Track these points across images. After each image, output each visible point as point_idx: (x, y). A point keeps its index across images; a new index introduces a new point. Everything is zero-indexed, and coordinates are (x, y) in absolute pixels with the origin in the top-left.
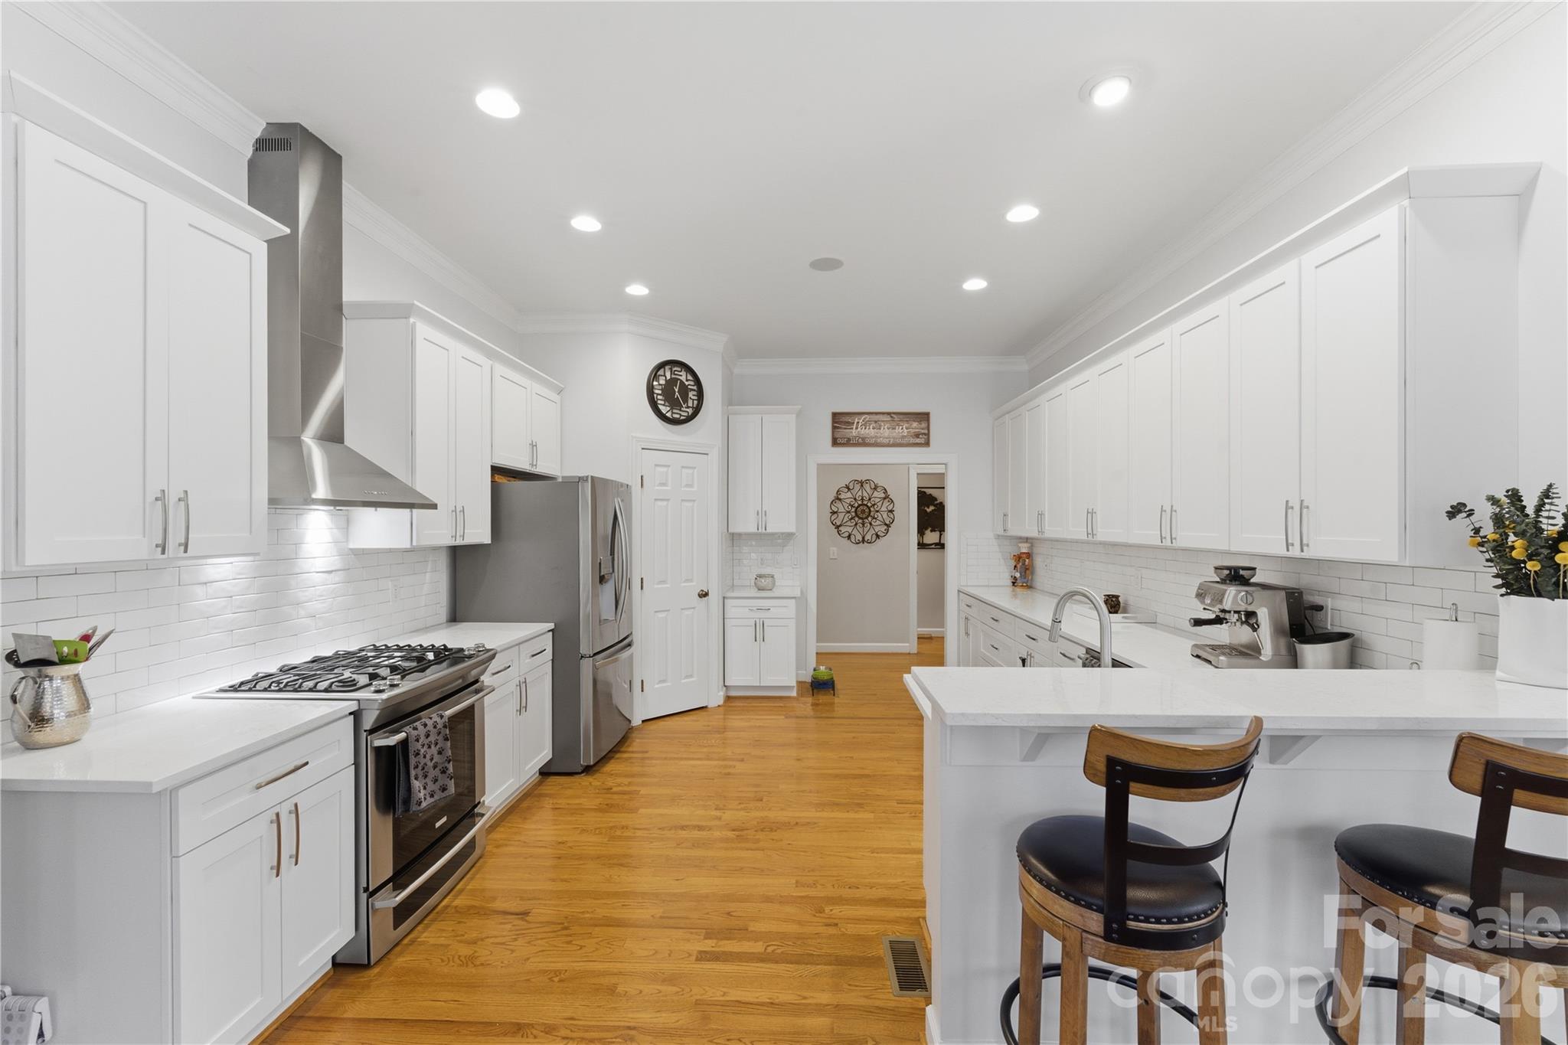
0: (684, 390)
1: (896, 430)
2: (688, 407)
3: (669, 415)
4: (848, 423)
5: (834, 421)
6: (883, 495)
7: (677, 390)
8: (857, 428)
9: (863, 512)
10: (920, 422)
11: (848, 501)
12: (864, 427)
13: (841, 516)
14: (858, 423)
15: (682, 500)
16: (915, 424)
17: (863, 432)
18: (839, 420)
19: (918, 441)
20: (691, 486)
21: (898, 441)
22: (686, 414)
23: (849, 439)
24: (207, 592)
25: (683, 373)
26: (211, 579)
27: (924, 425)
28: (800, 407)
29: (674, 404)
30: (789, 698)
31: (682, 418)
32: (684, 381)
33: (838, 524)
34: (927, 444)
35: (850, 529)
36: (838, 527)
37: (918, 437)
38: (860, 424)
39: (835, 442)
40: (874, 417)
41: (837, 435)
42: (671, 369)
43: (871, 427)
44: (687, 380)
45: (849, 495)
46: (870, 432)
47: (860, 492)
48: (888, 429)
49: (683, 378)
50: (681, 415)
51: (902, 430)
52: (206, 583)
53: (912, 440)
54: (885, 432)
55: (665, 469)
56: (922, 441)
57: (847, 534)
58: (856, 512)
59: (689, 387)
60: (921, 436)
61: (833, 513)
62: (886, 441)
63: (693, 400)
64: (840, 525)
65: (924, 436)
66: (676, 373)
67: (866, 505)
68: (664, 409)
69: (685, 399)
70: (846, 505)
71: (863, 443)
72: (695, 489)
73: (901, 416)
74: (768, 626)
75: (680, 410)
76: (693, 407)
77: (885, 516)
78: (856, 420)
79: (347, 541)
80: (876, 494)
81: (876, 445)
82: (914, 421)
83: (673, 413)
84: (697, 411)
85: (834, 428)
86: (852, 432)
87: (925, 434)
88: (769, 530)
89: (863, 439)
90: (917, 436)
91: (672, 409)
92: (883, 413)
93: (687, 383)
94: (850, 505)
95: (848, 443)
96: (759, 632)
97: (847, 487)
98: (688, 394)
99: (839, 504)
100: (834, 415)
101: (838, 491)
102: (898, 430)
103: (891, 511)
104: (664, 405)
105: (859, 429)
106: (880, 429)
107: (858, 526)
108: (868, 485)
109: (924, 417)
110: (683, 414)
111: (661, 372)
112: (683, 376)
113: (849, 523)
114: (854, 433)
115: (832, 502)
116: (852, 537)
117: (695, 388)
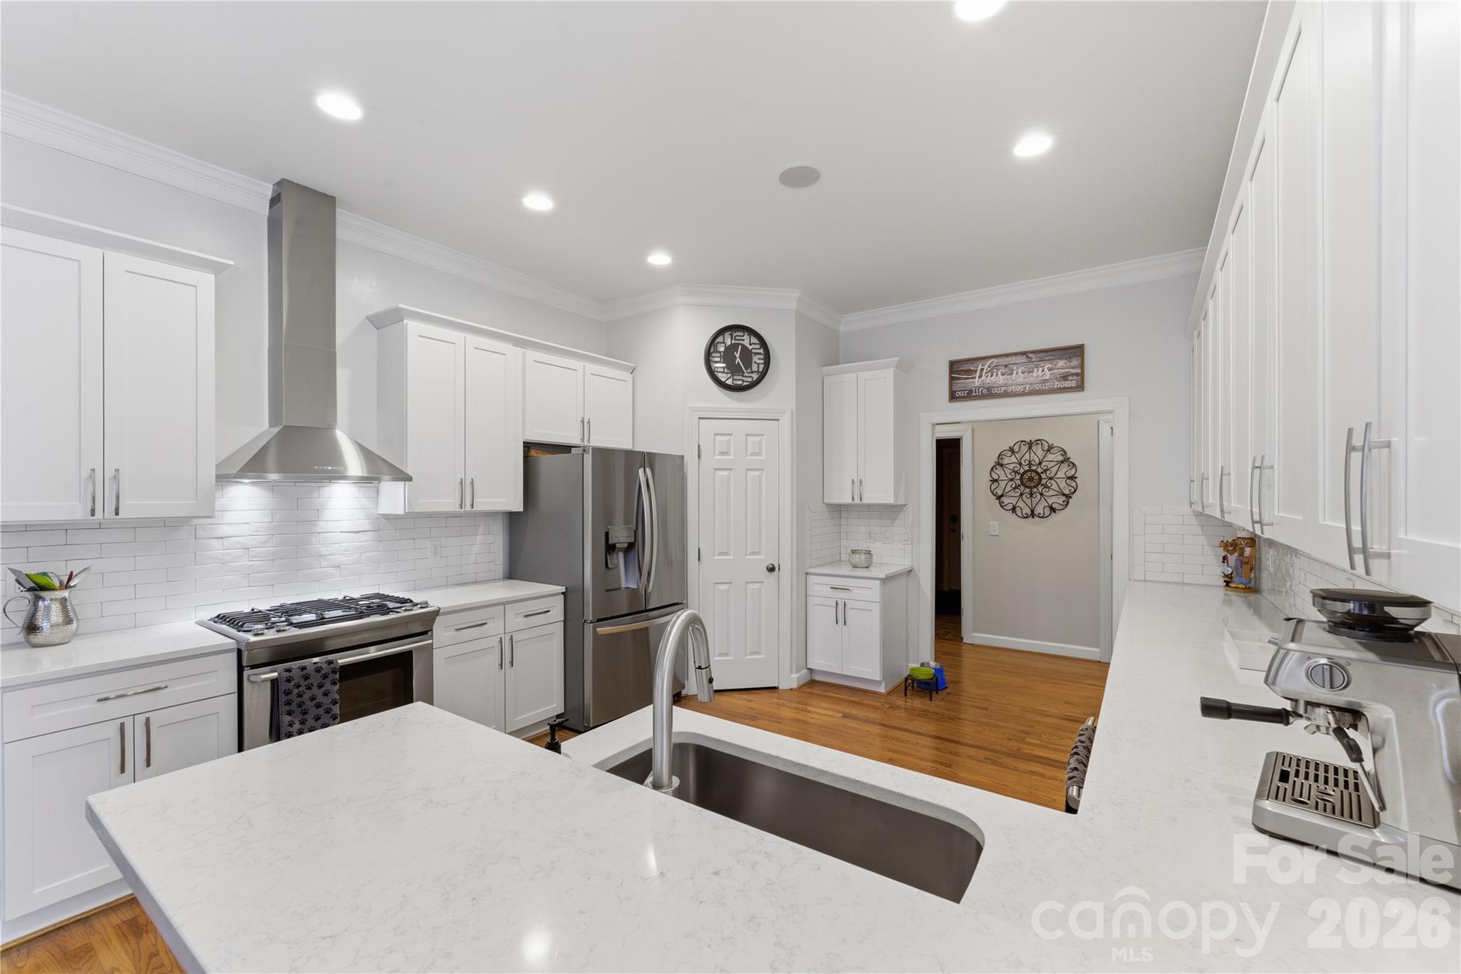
0: (747, 355)
1: (1035, 374)
2: (752, 372)
3: (729, 382)
4: (969, 372)
5: (951, 372)
6: (1061, 458)
7: (738, 356)
8: (980, 377)
9: (1031, 479)
10: (1069, 359)
11: (1011, 467)
12: (990, 374)
13: (1002, 484)
14: (982, 370)
15: (748, 470)
16: (1061, 363)
17: (989, 380)
18: (957, 369)
19: (1068, 384)
20: (759, 454)
21: (1037, 387)
22: (750, 380)
23: (971, 391)
24: (223, 544)
25: (746, 337)
26: (227, 535)
27: (1075, 362)
28: (897, 359)
29: (733, 369)
30: (875, 693)
31: (745, 384)
32: (748, 346)
33: (1000, 494)
34: (1080, 387)
35: (1014, 501)
36: (999, 498)
37: (1067, 380)
38: (985, 371)
39: (953, 397)
40: (1004, 360)
41: (955, 388)
42: (731, 335)
43: (999, 373)
44: (751, 345)
45: (1013, 459)
46: (998, 380)
47: (1027, 455)
48: (1023, 373)
49: (746, 343)
50: (743, 381)
51: (1044, 372)
52: (222, 538)
53: (1058, 384)
54: (1019, 378)
55: (726, 438)
56: (1073, 384)
57: (1010, 507)
58: (1021, 479)
59: (753, 351)
60: (1070, 378)
61: (994, 481)
62: (1020, 389)
63: (758, 364)
64: (1002, 496)
65: (1075, 378)
66: (737, 338)
67: (1035, 471)
68: (722, 377)
69: (748, 363)
70: (1008, 471)
71: (989, 394)
72: (763, 457)
73: (1042, 355)
74: (850, 608)
75: (743, 376)
76: (758, 372)
77: (1063, 485)
78: (980, 367)
79: (377, 508)
80: (1050, 457)
81: (1006, 395)
82: (1061, 359)
83: (733, 379)
84: (763, 375)
85: (952, 379)
86: (974, 382)
87: (1077, 374)
88: (865, 501)
89: (989, 389)
90: (1065, 377)
91: (733, 375)
92: (1016, 354)
93: (750, 347)
94: (1014, 471)
95: (970, 396)
96: (841, 615)
97: (1012, 450)
98: (752, 359)
99: (999, 471)
100: (952, 364)
101: (1000, 455)
102: (1037, 373)
103: (1073, 478)
104: (723, 372)
105: (984, 377)
106: (1012, 374)
107: (1024, 496)
108: (1039, 446)
109: (1077, 351)
110: (745, 379)
111: (720, 339)
112: (746, 340)
113: (1012, 493)
114: (977, 382)
115: (992, 469)
116: (1018, 510)
117: (761, 351)
